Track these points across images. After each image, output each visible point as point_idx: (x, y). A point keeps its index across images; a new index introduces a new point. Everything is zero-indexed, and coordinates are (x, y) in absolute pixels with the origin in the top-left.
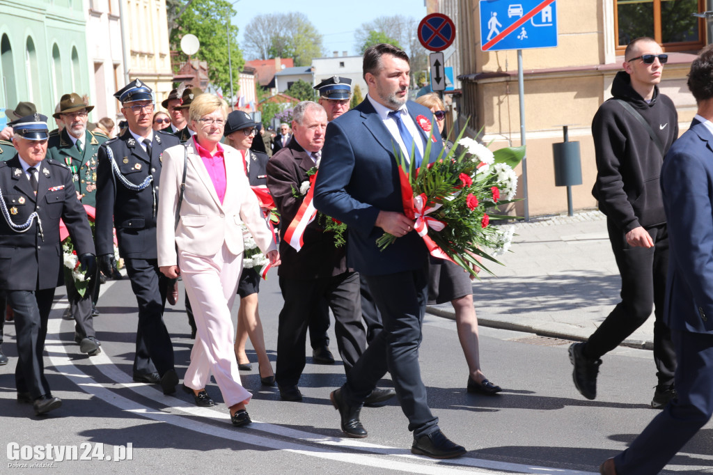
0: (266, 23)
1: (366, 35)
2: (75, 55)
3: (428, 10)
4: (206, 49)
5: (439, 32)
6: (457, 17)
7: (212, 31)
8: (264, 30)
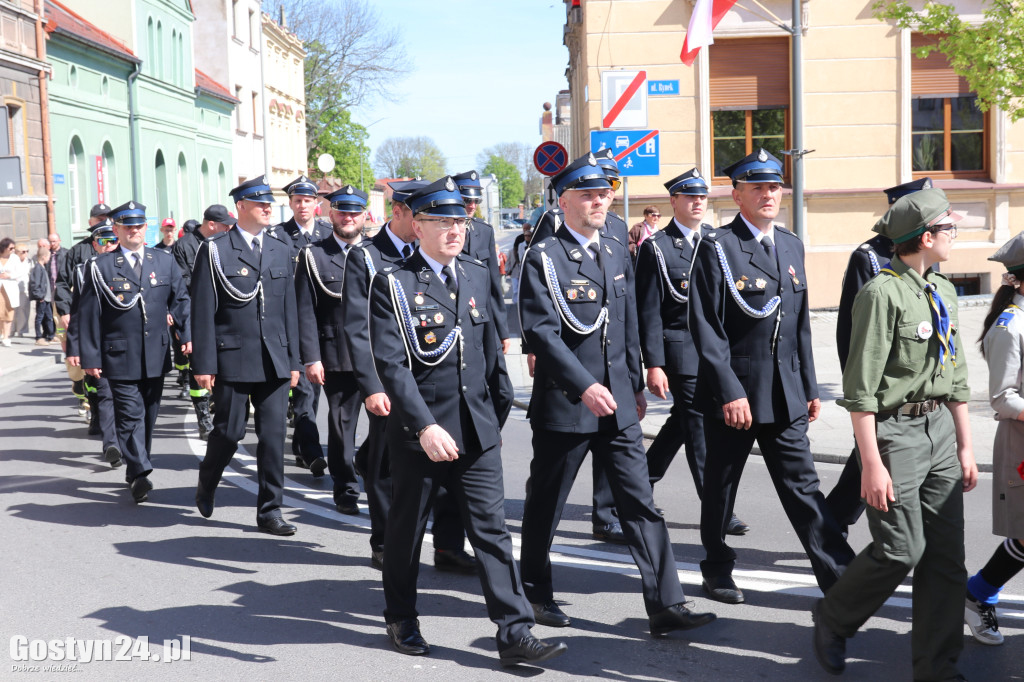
0: (396, 146)
1: (487, 159)
2: (221, 170)
3: (543, 138)
4: (341, 168)
5: (553, 158)
7: (347, 151)
8: (394, 152)
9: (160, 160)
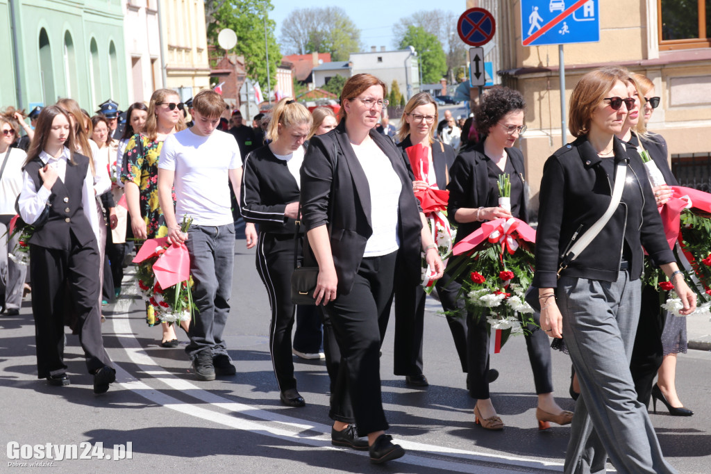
0: (304, 17)
1: (404, 30)
2: (112, 49)
3: (467, 4)
4: (244, 43)
5: (479, 27)
6: (497, 12)
7: (249, 25)
8: (301, 24)
9: (44, 40)
